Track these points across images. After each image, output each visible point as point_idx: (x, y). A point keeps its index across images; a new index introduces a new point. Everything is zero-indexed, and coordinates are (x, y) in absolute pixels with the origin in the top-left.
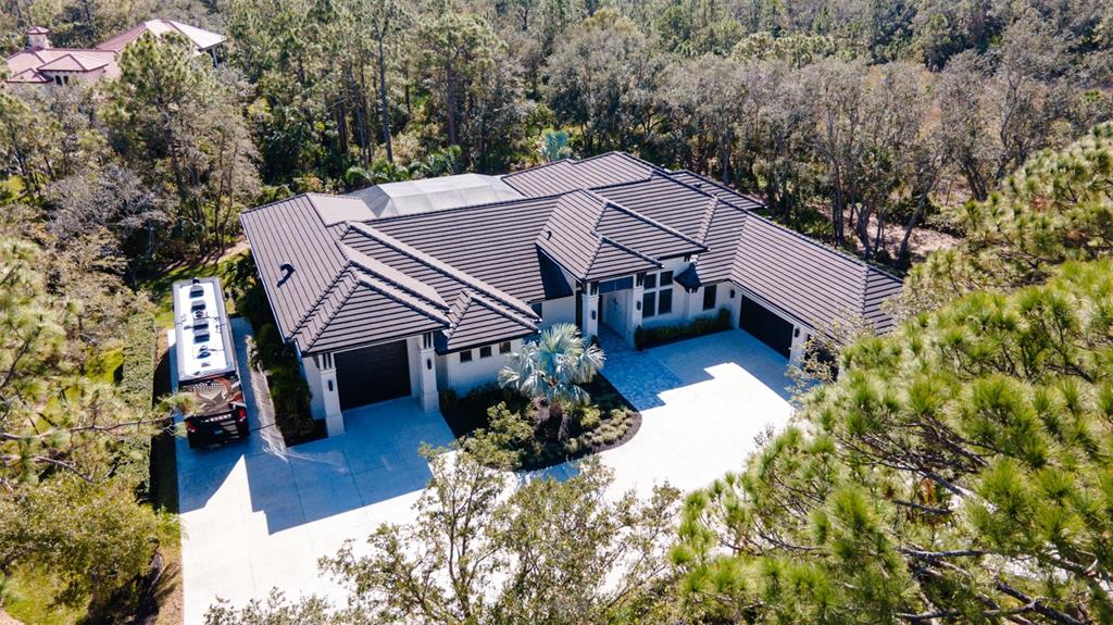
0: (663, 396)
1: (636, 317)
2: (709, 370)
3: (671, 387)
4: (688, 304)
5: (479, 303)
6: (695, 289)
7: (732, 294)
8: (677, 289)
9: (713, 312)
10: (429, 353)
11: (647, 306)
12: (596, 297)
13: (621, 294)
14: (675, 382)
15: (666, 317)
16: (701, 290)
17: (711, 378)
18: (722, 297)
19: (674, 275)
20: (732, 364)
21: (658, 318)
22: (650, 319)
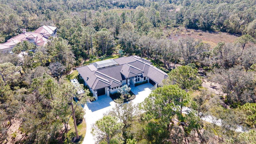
0: (139, 93)
2: (145, 89)
4: (142, 80)
5: (114, 82)
7: (148, 78)
8: (140, 77)
9: (145, 81)
10: (108, 89)
11: (136, 81)
12: (129, 80)
13: (133, 79)
14: (140, 91)
15: (139, 81)
16: (144, 78)
18: (146, 78)
19: (140, 76)
20: (147, 88)
21: (138, 82)
22: (137, 82)
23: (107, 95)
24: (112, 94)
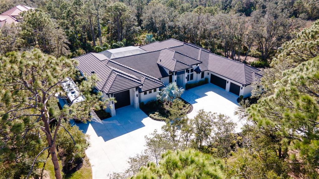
0: (196, 100)
1: (186, 81)
2: (206, 93)
3: (198, 98)
4: (197, 77)
5: (147, 79)
6: (199, 73)
7: (208, 74)
8: (194, 73)
9: (203, 79)
10: (137, 93)
11: (188, 78)
12: (176, 76)
13: (181, 76)
14: (198, 97)
15: (192, 81)
16: (201, 73)
17: (207, 95)
18: (206, 75)
19: (194, 69)
20: (211, 92)
21: (190, 81)
22: (188, 82)
23: (133, 106)
24: (145, 103)
